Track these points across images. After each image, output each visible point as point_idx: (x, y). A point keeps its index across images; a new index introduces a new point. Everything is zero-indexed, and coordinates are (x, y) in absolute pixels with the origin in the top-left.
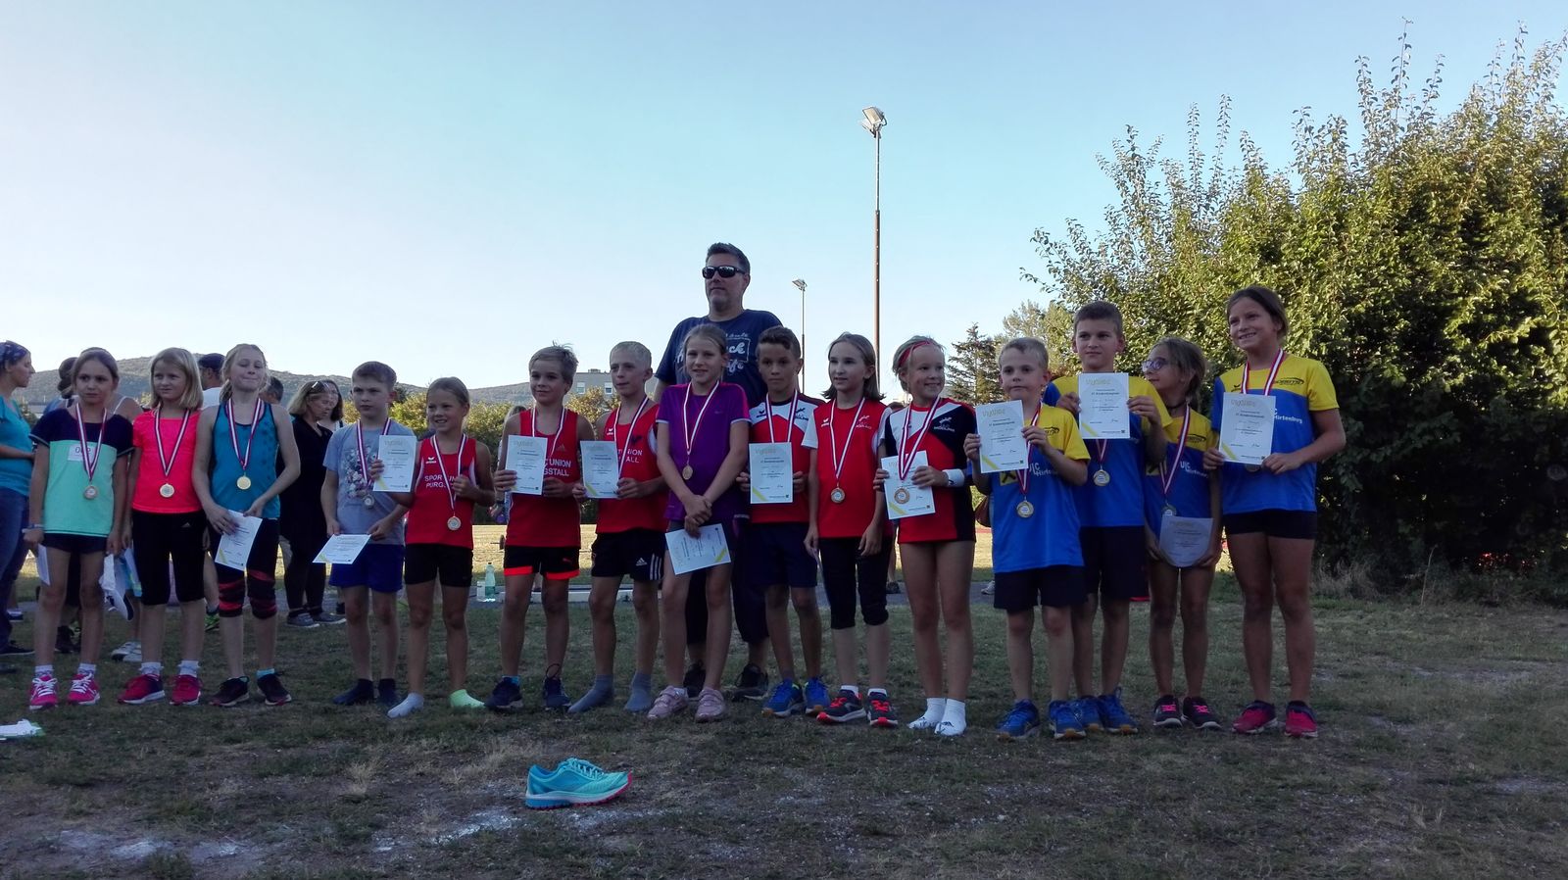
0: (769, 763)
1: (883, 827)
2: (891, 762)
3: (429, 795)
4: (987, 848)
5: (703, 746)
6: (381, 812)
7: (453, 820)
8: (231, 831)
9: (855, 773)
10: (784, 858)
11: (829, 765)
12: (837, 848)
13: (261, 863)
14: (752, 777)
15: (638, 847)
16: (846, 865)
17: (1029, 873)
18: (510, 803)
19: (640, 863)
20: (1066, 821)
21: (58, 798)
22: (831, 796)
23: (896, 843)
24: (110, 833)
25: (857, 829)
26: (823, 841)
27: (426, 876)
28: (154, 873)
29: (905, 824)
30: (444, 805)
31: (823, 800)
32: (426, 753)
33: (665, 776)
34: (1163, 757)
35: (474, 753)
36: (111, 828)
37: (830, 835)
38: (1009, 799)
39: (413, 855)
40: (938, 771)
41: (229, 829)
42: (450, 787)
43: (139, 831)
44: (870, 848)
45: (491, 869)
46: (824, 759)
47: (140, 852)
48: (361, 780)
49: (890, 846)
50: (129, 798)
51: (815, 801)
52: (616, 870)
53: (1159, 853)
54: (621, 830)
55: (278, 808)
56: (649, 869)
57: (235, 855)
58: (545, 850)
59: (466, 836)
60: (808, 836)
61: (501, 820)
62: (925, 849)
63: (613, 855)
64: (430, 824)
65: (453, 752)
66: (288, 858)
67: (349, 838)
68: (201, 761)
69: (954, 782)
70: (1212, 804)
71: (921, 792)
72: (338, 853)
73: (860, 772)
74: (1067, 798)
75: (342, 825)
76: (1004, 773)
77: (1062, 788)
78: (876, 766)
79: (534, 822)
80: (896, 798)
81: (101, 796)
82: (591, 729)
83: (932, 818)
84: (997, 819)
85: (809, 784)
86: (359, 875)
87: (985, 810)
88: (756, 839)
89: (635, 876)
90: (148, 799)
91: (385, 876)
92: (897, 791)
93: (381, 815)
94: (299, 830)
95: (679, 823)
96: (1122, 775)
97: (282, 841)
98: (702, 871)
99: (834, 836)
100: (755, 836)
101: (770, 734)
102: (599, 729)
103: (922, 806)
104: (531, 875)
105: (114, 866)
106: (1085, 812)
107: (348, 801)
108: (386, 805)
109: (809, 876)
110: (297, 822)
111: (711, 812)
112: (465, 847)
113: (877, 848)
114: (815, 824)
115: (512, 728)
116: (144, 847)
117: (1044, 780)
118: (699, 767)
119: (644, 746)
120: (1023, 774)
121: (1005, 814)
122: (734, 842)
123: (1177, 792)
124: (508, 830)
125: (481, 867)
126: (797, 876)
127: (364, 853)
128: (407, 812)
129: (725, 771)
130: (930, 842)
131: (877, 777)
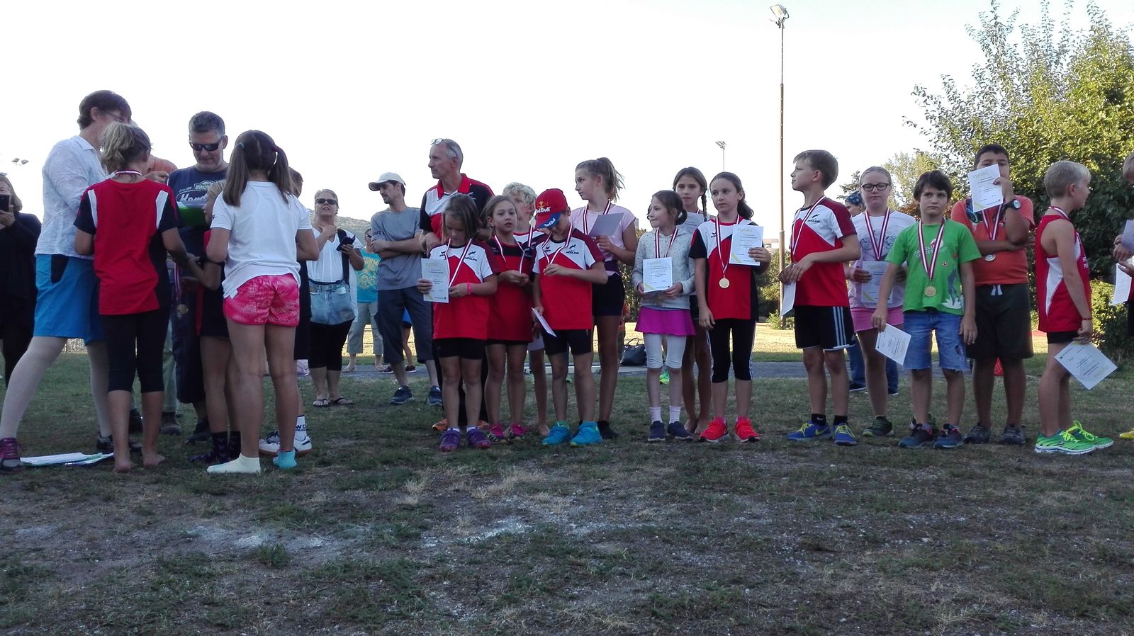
0: (721, 491)
1: (826, 545)
2: (822, 493)
3: (463, 506)
4: (918, 565)
5: (667, 477)
6: (428, 518)
7: (481, 525)
8: (319, 529)
9: (793, 500)
10: (744, 566)
11: (771, 494)
12: (787, 560)
13: (339, 553)
14: (709, 501)
15: (624, 552)
16: (798, 574)
17: (959, 587)
18: (523, 514)
19: (627, 564)
20: (982, 544)
21: (198, 503)
22: (776, 518)
23: (837, 558)
24: (233, 529)
25: (802, 546)
26: (774, 554)
27: (460, 567)
28: (260, 560)
29: (843, 543)
30: (474, 514)
31: (771, 521)
32: (461, 475)
33: (640, 498)
34: (1056, 494)
35: (497, 476)
36: (233, 525)
37: (780, 550)
38: (928, 525)
39: (452, 551)
40: (863, 501)
41: (317, 527)
42: (479, 501)
43: (254, 527)
44: (815, 561)
45: (510, 564)
46: (766, 489)
47: (251, 543)
48: (414, 493)
49: (834, 559)
50: (248, 504)
51: (764, 521)
52: (609, 568)
53: (1074, 574)
54: (611, 537)
55: (355, 513)
56: (634, 569)
57: (320, 547)
58: (551, 551)
59: (491, 538)
60: (761, 550)
61: (516, 526)
62: (863, 564)
63: (604, 558)
64: (464, 527)
65: (479, 475)
66: (359, 550)
67: (403, 536)
68: (300, 478)
69: (878, 510)
70: (1110, 533)
71: (852, 517)
72: (394, 548)
73: (798, 501)
74: (980, 525)
75: (398, 526)
76: (921, 504)
77: (974, 517)
78: (810, 496)
79: (542, 529)
80: (831, 522)
81: (228, 502)
82: (581, 462)
83: (865, 538)
84: (921, 541)
85: (757, 509)
86: (410, 565)
87: (909, 534)
88: (719, 550)
89: (623, 574)
90: (262, 505)
91: (430, 567)
92: (831, 516)
93: (429, 520)
94: (368, 530)
95: (655, 534)
96: (1023, 507)
97: (355, 537)
98: (677, 573)
99: (783, 550)
100: (717, 548)
101: (719, 470)
102: (587, 462)
103: (854, 528)
104: (541, 570)
105: (232, 553)
106: (998, 538)
107: (405, 509)
108: (431, 512)
109: (766, 581)
110: (367, 524)
111: (679, 527)
112: (491, 546)
113: (822, 561)
114: (766, 540)
115: (522, 459)
116: (255, 540)
117: (956, 511)
118: (666, 492)
119: (622, 475)
120: (937, 505)
121: (928, 537)
122: (700, 551)
123: (1077, 522)
124: (523, 533)
125: (502, 562)
126: (756, 581)
127: (415, 548)
128: (447, 518)
129: (687, 495)
130: (867, 558)
131: (812, 504)
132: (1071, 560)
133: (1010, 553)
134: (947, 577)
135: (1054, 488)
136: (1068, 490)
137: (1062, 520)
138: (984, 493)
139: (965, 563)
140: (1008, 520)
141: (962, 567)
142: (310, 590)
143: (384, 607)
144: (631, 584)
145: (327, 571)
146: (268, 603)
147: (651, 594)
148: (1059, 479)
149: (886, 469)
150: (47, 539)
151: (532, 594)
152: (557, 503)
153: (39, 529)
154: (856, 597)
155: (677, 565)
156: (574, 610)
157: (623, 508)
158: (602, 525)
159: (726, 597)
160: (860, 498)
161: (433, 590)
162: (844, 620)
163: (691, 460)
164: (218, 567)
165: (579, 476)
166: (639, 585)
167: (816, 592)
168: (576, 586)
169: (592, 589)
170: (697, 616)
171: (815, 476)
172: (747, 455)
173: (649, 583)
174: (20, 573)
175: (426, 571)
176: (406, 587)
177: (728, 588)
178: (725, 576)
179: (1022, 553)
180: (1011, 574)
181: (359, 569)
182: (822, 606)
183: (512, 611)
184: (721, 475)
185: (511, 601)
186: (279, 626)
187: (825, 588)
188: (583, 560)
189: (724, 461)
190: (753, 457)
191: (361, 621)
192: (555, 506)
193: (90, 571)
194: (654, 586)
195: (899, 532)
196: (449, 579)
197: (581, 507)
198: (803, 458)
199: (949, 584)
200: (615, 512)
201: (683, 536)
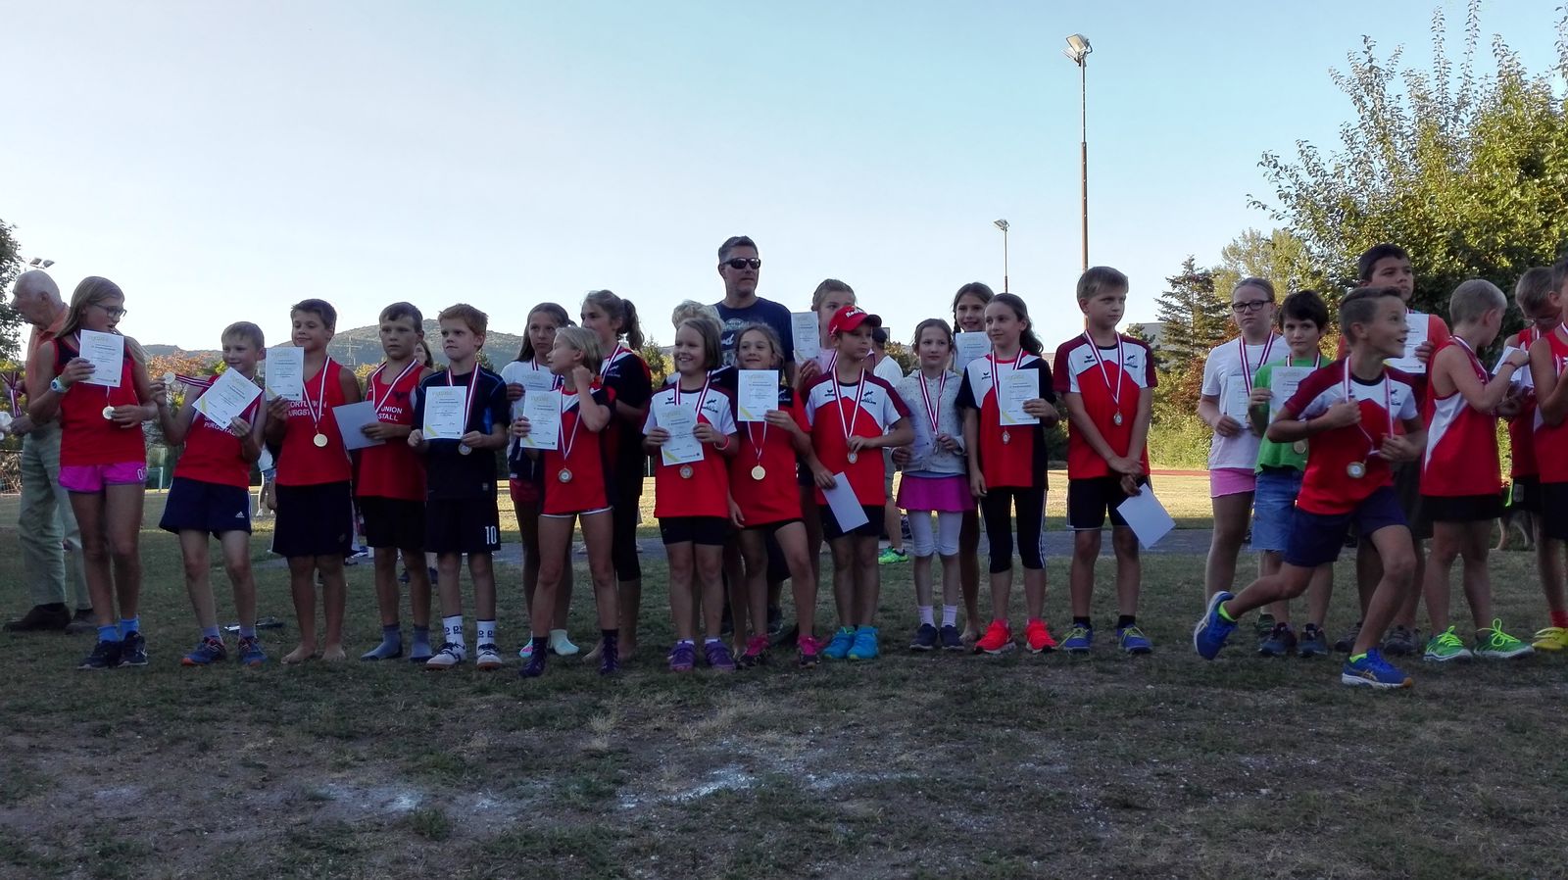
0: (1003, 725)
1: (1136, 800)
2: (1134, 727)
3: (667, 751)
4: (1252, 827)
5: (933, 706)
6: (624, 768)
7: (692, 777)
8: (485, 785)
9: (1096, 738)
10: (1031, 831)
11: (1068, 730)
13: (514, 819)
14: (987, 740)
15: (878, 813)
16: (1099, 840)
17: (1302, 855)
18: (746, 762)
19: (883, 829)
20: (1336, 796)
21: (324, 751)
22: (1074, 764)
23: (1150, 818)
25: (1106, 802)
26: (1070, 814)
27: (670, 836)
28: (414, 829)
29: (1158, 797)
30: (683, 762)
31: (1066, 768)
32: (661, 707)
33: (897, 737)
34: (1439, 725)
35: (707, 707)
37: (1078, 808)
38: (1269, 771)
39: (657, 813)
41: (481, 783)
42: (687, 744)
43: (401, 784)
44: (1121, 822)
45: (733, 832)
46: (1061, 722)
47: (401, 807)
48: (601, 734)
49: (1144, 820)
50: (388, 751)
51: (1057, 769)
52: (858, 837)
53: (1450, 836)
54: (860, 792)
55: (529, 762)
56: (891, 837)
57: (489, 809)
58: (785, 813)
59: (707, 796)
60: (1054, 808)
61: (739, 780)
62: (1183, 826)
63: (853, 822)
64: (670, 781)
65: (686, 706)
66: (539, 814)
67: (594, 794)
68: (454, 712)
69: (1206, 751)
70: (1501, 779)
71: (1171, 761)
72: (583, 810)
73: (1103, 739)
74: (1335, 770)
75: (587, 781)
76: (1261, 741)
77: (1328, 760)
78: (1119, 731)
79: (771, 783)
80: (1144, 768)
81: (363, 749)
82: (818, 685)
83: (1187, 790)
84: (1259, 793)
85: (1048, 750)
86: (607, 834)
87: (1244, 783)
88: (1000, 809)
89: (878, 844)
90: (406, 752)
91: (632, 836)
92: (1144, 759)
93: (623, 771)
94: (548, 786)
95: (917, 789)
96: (1394, 744)
97: (532, 796)
99: (1082, 808)
100: (998, 805)
101: (1000, 695)
102: (825, 685)
103: (1173, 777)
104: (773, 839)
105: (378, 820)
106: (1358, 787)
107: (592, 756)
108: (627, 760)
109: (1058, 851)
110: (545, 777)
111: (948, 777)
112: (706, 807)
113: (1130, 822)
114: (1060, 794)
115: (741, 682)
116: (405, 802)
117: (1306, 750)
118: (931, 728)
119: (873, 704)
120: (1282, 743)
121: (1268, 787)
122: (976, 810)
123: (1460, 764)
124: (746, 789)
125: (722, 829)
126: (1046, 851)
127: (609, 811)
128: (647, 769)
129: (958, 732)
130: (1188, 818)
131: (1121, 743)
132: (1448, 816)
133: (1370, 809)
134: (1288, 842)
135: (1437, 717)
136: (1455, 719)
137: (1442, 762)
138: (1345, 725)
139: (1313, 822)
140: (1374, 762)
141: (1308, 828)
142: (483, 870)
144: (888, 856)
145: (503, 844)
147: (914, 870)
148: (1444, 703)
149: (1220, 690)
150: (136, 804)
151: (764, 872)
152: (789, 746)
153: (124, 791)
154: (1172, 869)
155: (946, 831)
157: (876, 752)
158: (848, 776)
159: (1007, 873)
160: (1183, 733)
161: (637, 868)
163: (964, 681)
164: (364, 840)
165: (816, 705)
166: (898, 857)
167: (1121, 864)
168: (819, 860)
169: (840, 864)
171: (1126, 703)
172: (1038, 673)
173: (911, 855)
174: (114, 851)
175: (627, 843)
176: (604, 864)
177: (1010, 861)
178: (1007, 844)
179: (1385, 808)
180: (1368, 836)
181: (542, 841)
184: (1003, 703)
187: (1134, 859)
188: (826, 826)
189: (1007, 682)
190: (1046, 676)
192: (786, 749)
193: (198, 847)
194: (918, 859)
195: (1231, 781)
196: (658, 853)
197: (821, 750)
198: (1111, 677)
199: (1289, 852)
200: (865, 757)
201: (953, 790)
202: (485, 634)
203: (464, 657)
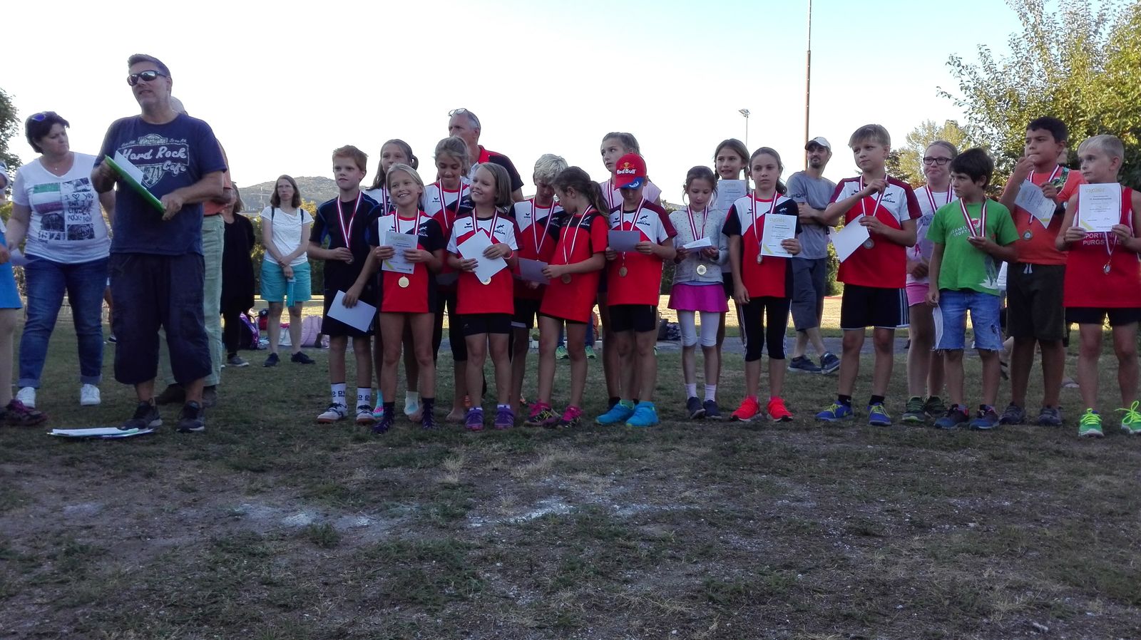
0: (760, 472)
1: (870, 529)
2: (862, 475)
3: (504, 486)
4: (968, 552)
5: (705, 457)
6: (471, 497)
7: (524, 505)
8: (363, 508)
9: (834, 483)
10: (794, 551)
11: (811, 476)
12: (835, 544)
14: (749, 483)
15: (672, 535)
16: (848, 559)
17: (1011, 574)
18: (565, 495)
19: (677, 547)
20: (1029, 529)
21: (241, 480)
22: (820, 501)
23: (885, 543)
24: (278, 507)
25: (850, 530)
26: (822, 539)
27: (511, 549)
28: (310, 539)
29: (890, 527)
30: (516, 493)
31: (815, 504)
32: (497, 454)
33: (680, 479)
35: (532, 455)
36: (279, 503)
37: (828, 534)
38: (973, 510)
39: (499, 531)
40: (905, 484)
41: (362, 506)
42: (518, 481)
43: (299, 505)
44: (864, 546)
45: (560, 546)
46: (805, 471)
47: (298, 522)
48: (453, 471)
49: (882, 545)
50: (290, 481)
51: (808, 505)
52: (659, 551)
53: (1126, 561)
54: (656, 519)
55: (399, 492)
56: (683, 553)
57: (368, 526)
58: (600, 533)
59: (537, 519)
60: (809, 534)
61: (562, 508)
62: (913, 550)
63: (653, 541)
64: (508, 507)
65: (515, 453)
66: (407, 529)
67: (449, 515)
68: (339, 454)
69: (921, 493)
71: (896, 501)
72: (441, 527)
73: (840, 484)
74: (1025, 510)
75: (444, 506)
76: (964, 488)
77: (1018, 502)
78: (851, 478)
79: (586, 510)
80: (875, 506)
81: (270, 479)
82: (615, 441)
83: (911, 523)
84: (968, 526)
85: (798, 491)
86: (461, 546)
87: (955, 519)
88: (766, 533)
89: (672, 557)
90: (304, 482)
91: (480, 548)
92: (874, 499)
93: (472, 499)
94: (414, 509)
95: (700, 517)
96: (1067, 492)
97: (401, 516)
98: (727, 557)
99: (830, 535)
100: (764, 531)
101: (756, 450)
102: (621, 441)
103: (899, 512)
104: (591, 552)
105: (282, 532)
106: (1045, 523)
107: (446, 488)
108: (473, 491)
109: (817, 566)
110: (412, 503)
111: (723, 509)
112: (537, 527)
113: (870, 546)
114: (813, 524)
115: (556, 437)
116: (302, 518)
117: (1000, 495)
119: (658, 455)
120: (980, 489)
121: (974, 522)
122: (747, 534)
123: (1121, 508)
124: (567, 515)
125: (551, 544)
126: (808, 566)
127: (462, 528)
128: (490, 498)
129: (726, 477)
130: (916, 543)
131: (855, 487)
132: (1120, 546)
133: (1057, 539)
134: (998, 564)
135: (1096, 472)
136: (1109, 474)
137: (1107, 505)
138: (1027, 477)
139: (1015, 549)
140: (1053, 504)
141: (1013, 553)
142: (365, 571)
143: (442, 588)
144: (683, 568)
145: (380, 551)
146: (326, 584)
147: (705, 579)
148: (1099, 463)
149: (924, 450)
150: (95, 516)
151: (586, 577)
152: (597, 484)
153: (87, 506)
154: (910, 583)
155: (726, 549)
156: (631, 593)
157: (665, 489)
158: (645, 506)
159: (780, 582)
160: (902, 481)
161: (486, 572)
162: (901, 606)
163: (726, 440)
164: (271, 547)
165: (615, 455)
166: (690, 569)
167: (869, 578)
168: (629, 569)
169: (645, 573)
170: (754, 602)
171: (854, 457)
172: (781, 435)
173: (700, 567)
174: (77, 551)
175: (477, 552)
176: (460, 569)
177: (781, 573)
178: (776, 560)
179: (1071, 539)
180: (1061, 561)
181: (411, 550)
182: (877, 592)
183: (569, 594)
184: (759, 456)
185: (568, 584)
186: (340, 607)
187: (878, 574)
188: (633, 543)
189: (760, 441)
190: (788, 437)
191: (421, 603)
192: (595, 486)
193: (143, 549)
194: (706, 570)
195: (943, 517)
196: (502, 561)
197: (622, 487)
198: (839, 439)
199: (1001, 571)
200: (657, 493)
201: (728, 519)
202: (364, 398)
203: (346, 414)
